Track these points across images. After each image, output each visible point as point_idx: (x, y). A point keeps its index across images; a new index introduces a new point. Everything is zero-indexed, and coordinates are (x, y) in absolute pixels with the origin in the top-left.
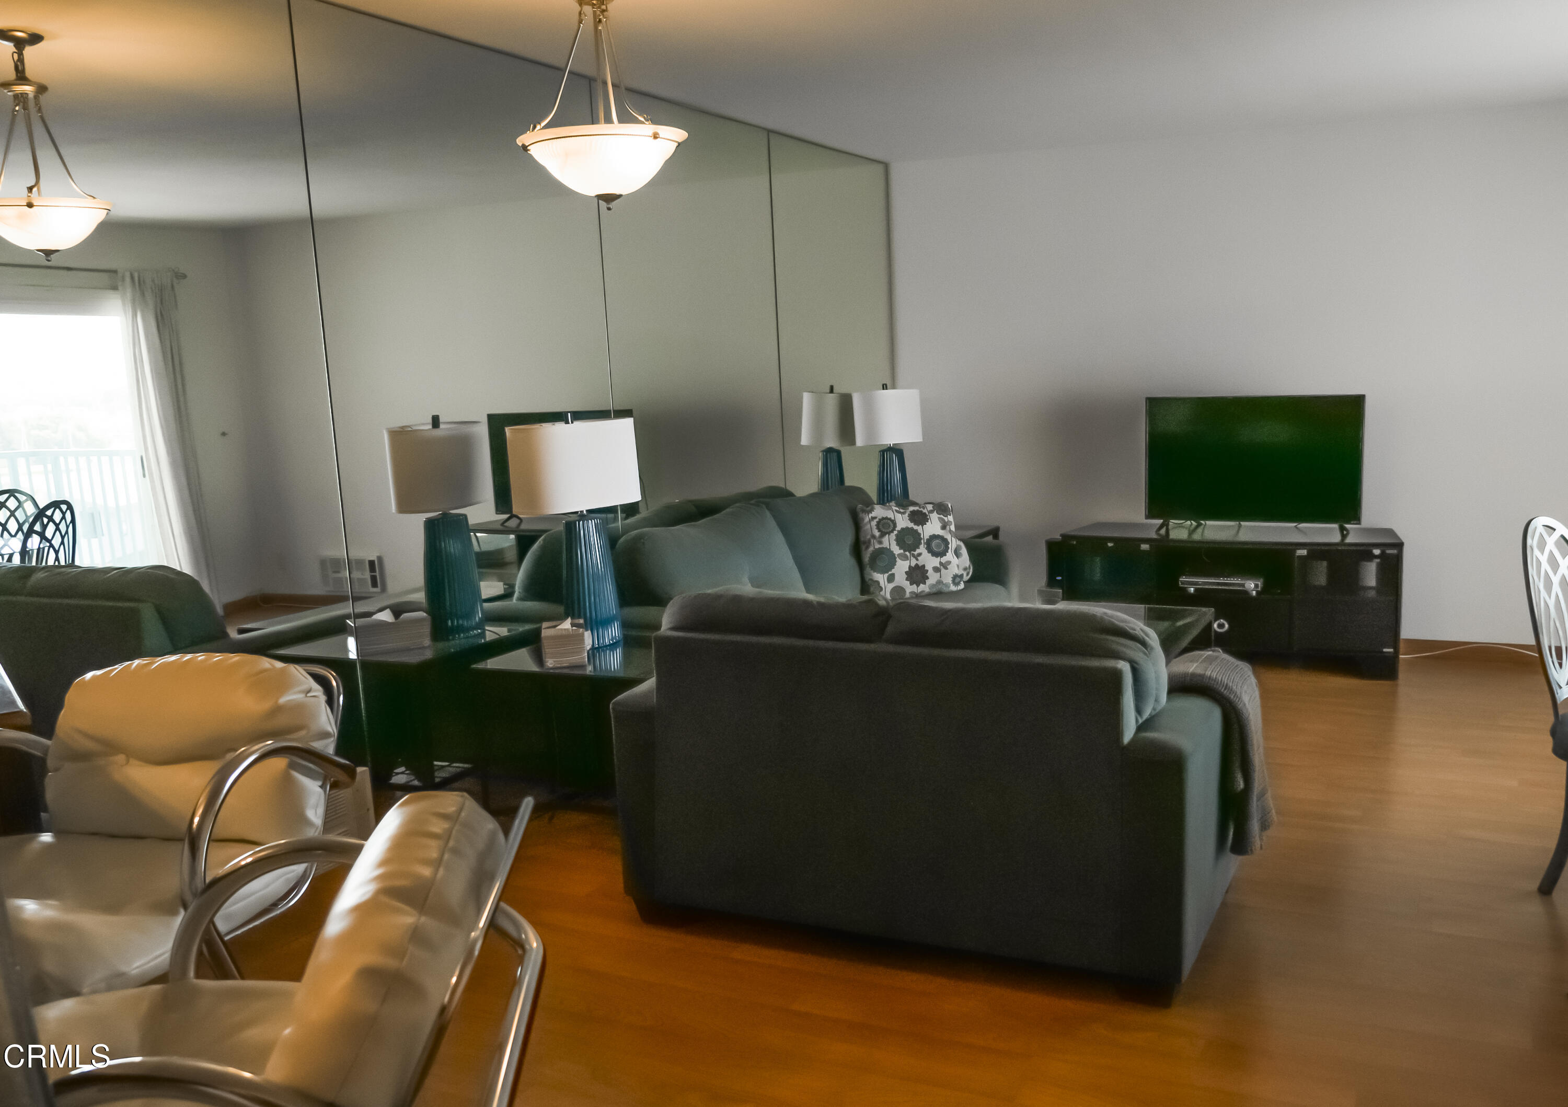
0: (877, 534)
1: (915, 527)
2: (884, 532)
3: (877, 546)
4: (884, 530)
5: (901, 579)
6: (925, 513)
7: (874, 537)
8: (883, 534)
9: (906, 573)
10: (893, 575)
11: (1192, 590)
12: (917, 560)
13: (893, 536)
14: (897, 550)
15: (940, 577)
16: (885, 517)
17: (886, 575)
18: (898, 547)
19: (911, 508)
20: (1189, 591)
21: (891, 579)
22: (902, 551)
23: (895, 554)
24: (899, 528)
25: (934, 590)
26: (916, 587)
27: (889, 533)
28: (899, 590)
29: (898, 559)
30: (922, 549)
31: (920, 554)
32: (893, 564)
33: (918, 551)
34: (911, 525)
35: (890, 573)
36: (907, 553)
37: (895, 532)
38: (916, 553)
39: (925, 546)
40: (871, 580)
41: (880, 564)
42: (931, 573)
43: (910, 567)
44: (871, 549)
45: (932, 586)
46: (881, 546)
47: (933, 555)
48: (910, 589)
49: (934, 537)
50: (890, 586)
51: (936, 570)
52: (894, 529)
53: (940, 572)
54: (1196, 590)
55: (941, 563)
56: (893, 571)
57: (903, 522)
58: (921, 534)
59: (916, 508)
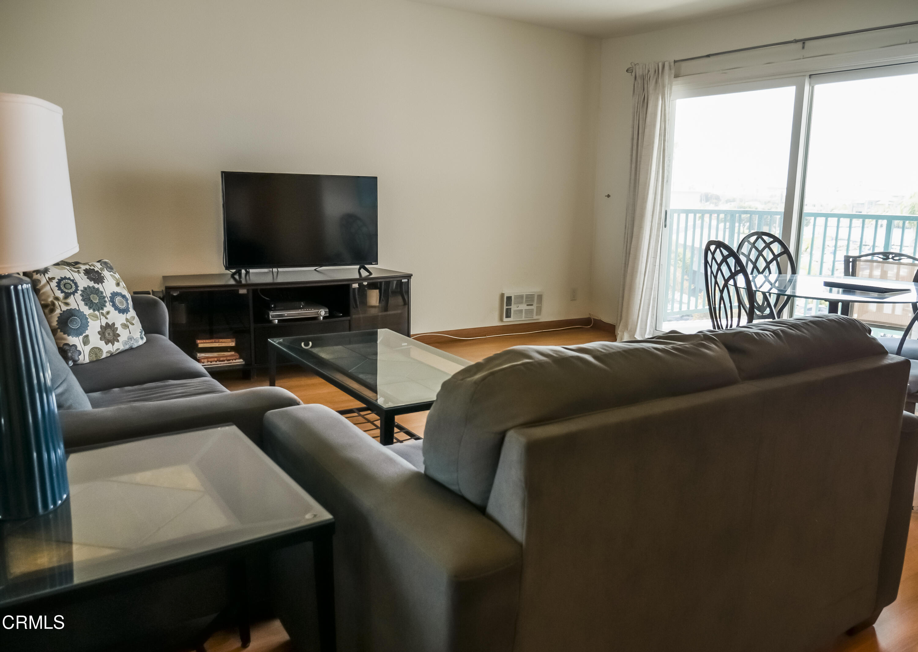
0: (61, 295)
1: (96, 286)
2: (68, 293)
3: (64, 308)
4: (67, 291)
5: (95, 341)
6: (97, 271)
7: (57, 299)
8: (67, 296)
9: (99, 333)
10: (87, 336)
11: (276, 321)
12: (107, 318)
13: (78, 296)
14: (86, 310)
15: (130, 333)
16: (63, 277)
17: (81, 337)
18: (87, 307)
19: (84, 267)
20: (274, 322)
21: (86, 341)
22: (91, 311)
23: (86, 315)
24: (81, 288)
25: (127, 347)
26: (112, 345)
27: (74, 293)
28: (96, 350)
29: (89, 320)
30: (109, 307)
31: (108, 313)
32: (85, 326)
33: (105, 310)
34: (92, 284)
35: (84, 335)
36: (97, 312)
37: (80, 292)
38: (104, 312)
39: (111, 304)
40: (67, 344)
41: (74, 326)
42: (120, 331)
43: (101, 326)
44: (58, 312)
45: (125, 343)
46: (69, 308)
47: (120, 312)
48: (107, 349)
49: (114, 295)
50: (87, 349)
51: (125, 326)
52: (77, 290)
53: (128, 328)
54: (279, 320)
55: (127, 320)
56: (87, 333)
57: (83, 282)
58: (103, 292)
59: (87, 267)
